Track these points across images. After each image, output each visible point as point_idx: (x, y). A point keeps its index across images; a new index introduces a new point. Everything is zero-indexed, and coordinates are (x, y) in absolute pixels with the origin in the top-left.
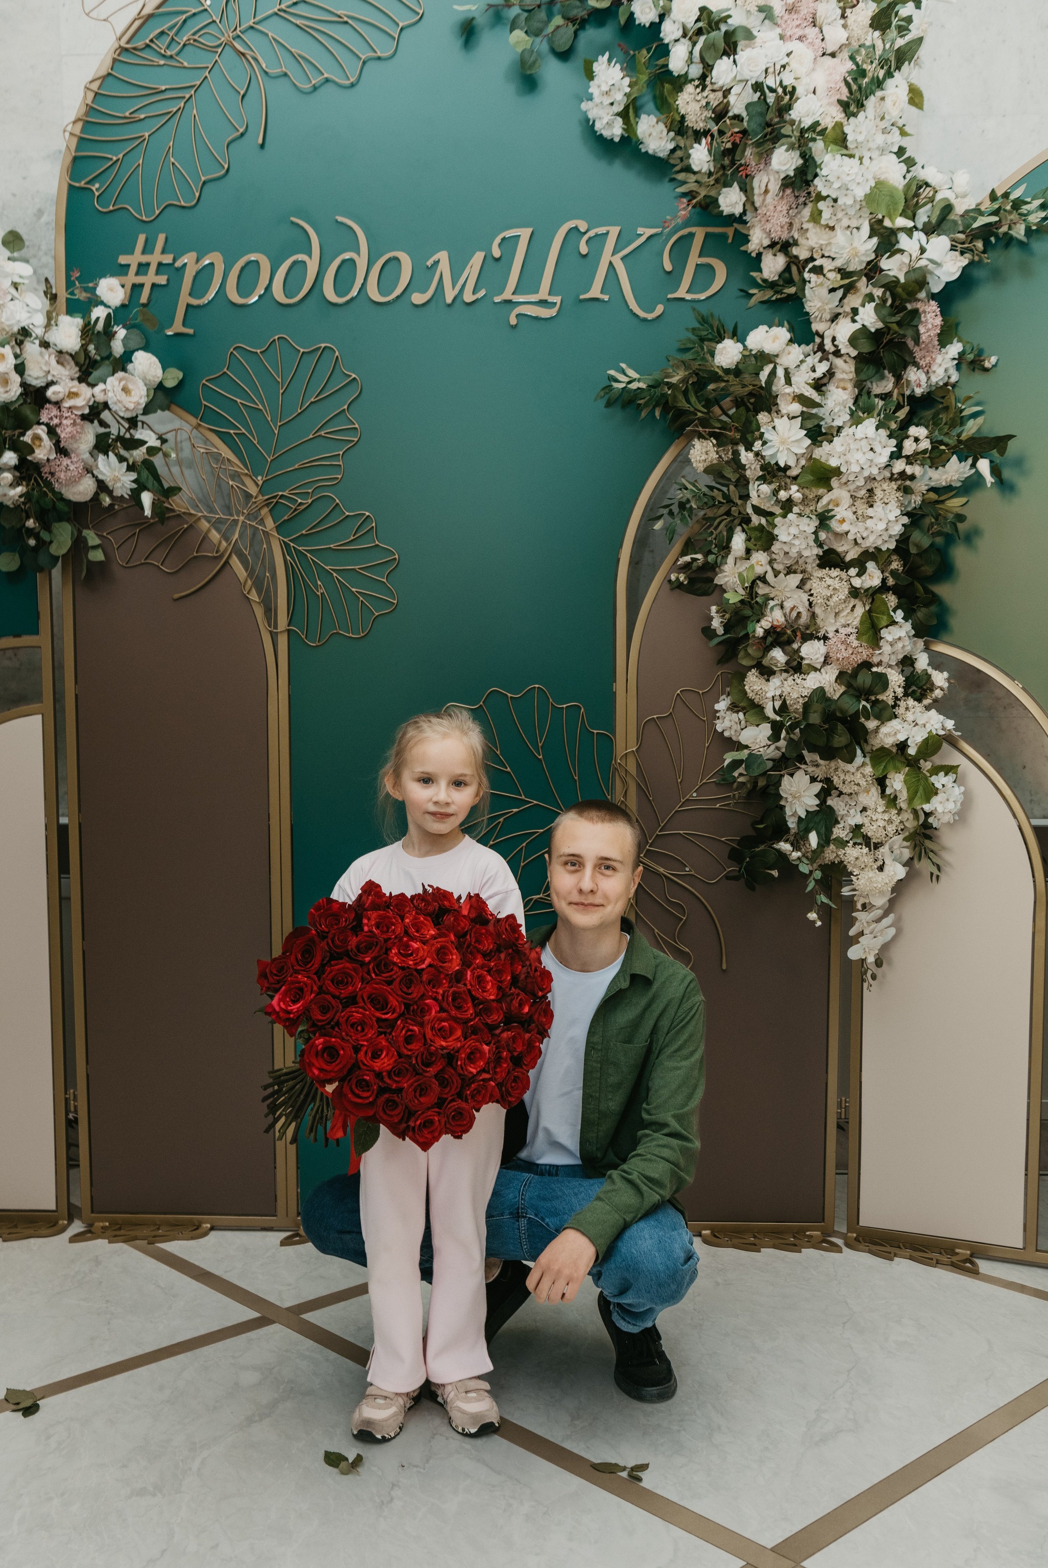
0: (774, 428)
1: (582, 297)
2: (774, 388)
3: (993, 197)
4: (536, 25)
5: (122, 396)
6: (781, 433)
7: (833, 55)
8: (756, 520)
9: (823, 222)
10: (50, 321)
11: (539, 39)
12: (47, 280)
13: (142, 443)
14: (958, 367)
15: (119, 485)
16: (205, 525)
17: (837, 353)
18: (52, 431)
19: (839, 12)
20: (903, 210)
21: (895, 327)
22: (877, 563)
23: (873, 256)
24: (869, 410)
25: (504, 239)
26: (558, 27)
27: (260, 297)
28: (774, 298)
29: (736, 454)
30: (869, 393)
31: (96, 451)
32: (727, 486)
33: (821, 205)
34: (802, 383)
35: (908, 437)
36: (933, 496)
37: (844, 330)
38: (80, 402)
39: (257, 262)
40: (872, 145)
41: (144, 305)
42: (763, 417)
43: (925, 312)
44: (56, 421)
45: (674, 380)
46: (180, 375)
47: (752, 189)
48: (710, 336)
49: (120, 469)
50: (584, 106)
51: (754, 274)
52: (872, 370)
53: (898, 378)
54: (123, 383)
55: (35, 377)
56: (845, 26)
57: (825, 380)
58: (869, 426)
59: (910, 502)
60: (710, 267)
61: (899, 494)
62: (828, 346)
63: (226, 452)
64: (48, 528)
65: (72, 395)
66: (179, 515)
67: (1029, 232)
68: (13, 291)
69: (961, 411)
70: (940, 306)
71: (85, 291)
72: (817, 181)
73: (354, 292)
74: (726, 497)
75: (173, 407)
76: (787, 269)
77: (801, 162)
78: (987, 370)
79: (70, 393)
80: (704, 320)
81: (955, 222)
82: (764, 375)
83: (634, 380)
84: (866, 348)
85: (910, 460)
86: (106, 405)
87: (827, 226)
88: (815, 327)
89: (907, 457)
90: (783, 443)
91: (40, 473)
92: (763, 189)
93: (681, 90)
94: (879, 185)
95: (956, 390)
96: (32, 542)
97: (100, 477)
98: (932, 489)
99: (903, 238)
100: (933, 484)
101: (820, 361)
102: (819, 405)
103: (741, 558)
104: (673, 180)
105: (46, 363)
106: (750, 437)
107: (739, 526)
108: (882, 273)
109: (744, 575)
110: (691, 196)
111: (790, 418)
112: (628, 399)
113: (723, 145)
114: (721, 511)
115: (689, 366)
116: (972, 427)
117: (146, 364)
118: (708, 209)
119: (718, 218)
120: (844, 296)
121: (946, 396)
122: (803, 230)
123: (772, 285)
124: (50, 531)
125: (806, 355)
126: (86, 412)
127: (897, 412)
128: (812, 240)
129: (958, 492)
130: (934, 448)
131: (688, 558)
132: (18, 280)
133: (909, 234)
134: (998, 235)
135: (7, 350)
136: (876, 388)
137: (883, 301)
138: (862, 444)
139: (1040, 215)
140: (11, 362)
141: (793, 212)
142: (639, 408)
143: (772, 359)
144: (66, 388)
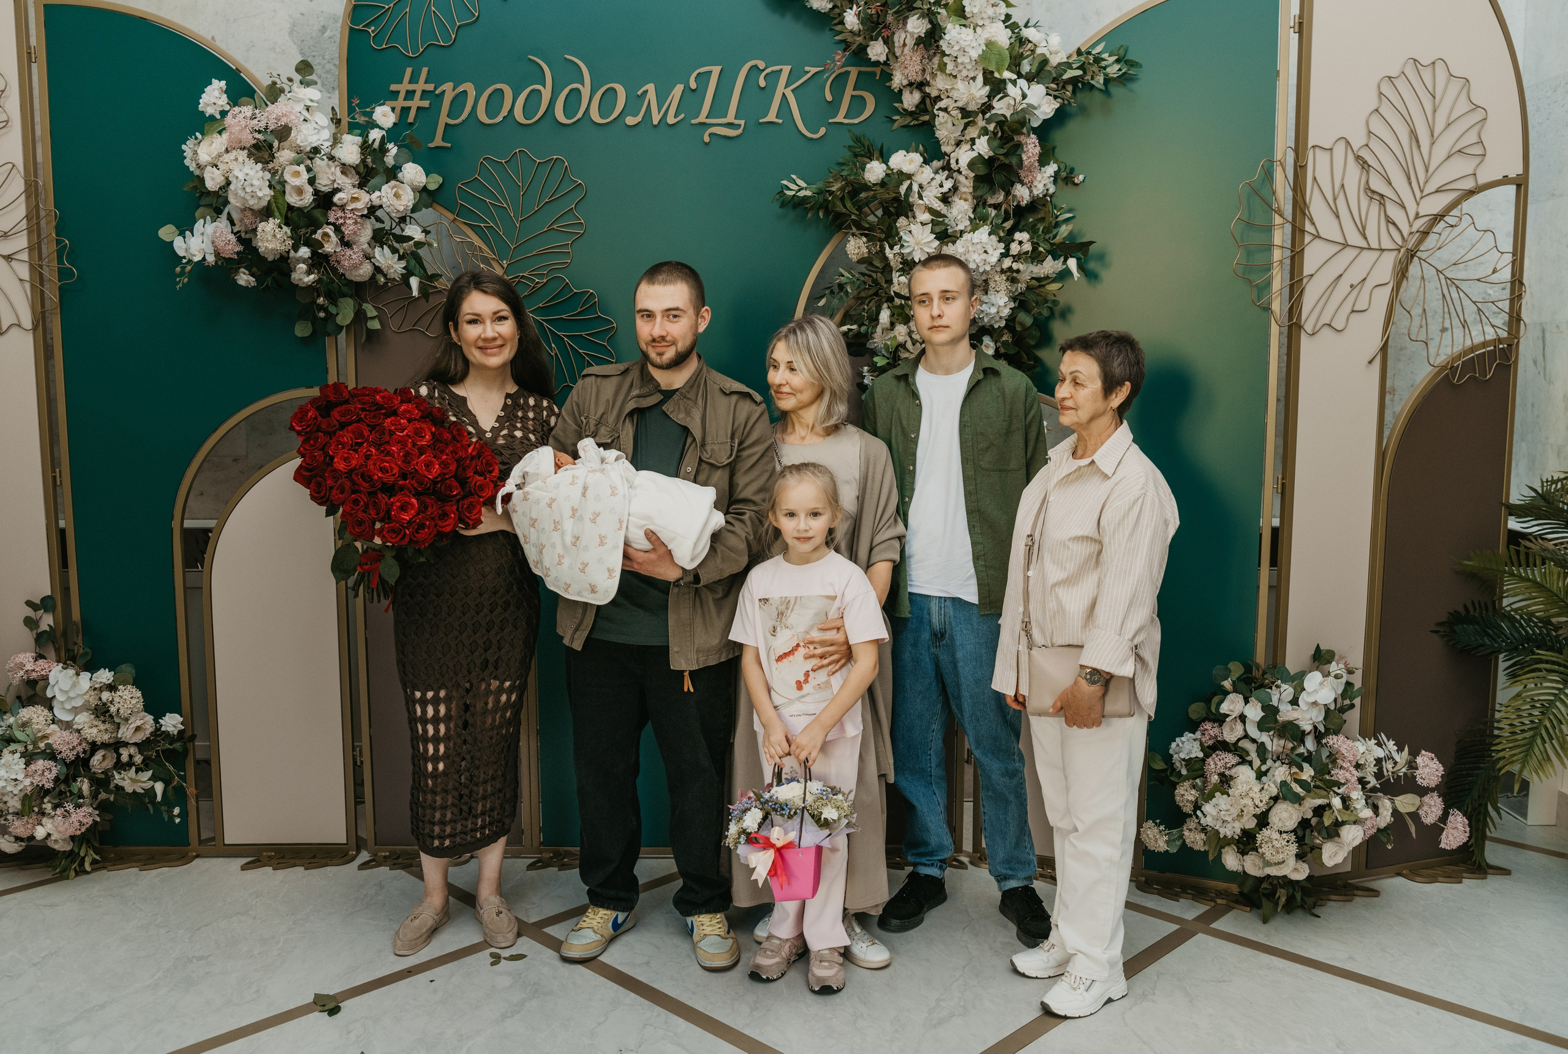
0: (910, 232)
1: (761, 121)
2: (911, 200)
3: (1079, 52)
5: (395, 202)
6: (915, 236)
8: (897, 301)
9: (948, 72)
10: (336, 141)
12: (333, 108)
13: (410, 238)
14: (1055, 182)
15: (392, 271)
17: (959, 171)
18: (338, 229)
20: (1009, 66)
21: (1002, 158)
22: (992, 338)
23: (986, 100)
24: (984, 219)
25: (699, 74)
27: (504, 117)
28: (912, 124)
29: (883, 249)
30: (985, 203)
31: (373, 244)
32: (876, 272)
33: (946, 59)
34: (931, 197)
35: (1013, 241)
36: (1034, 282)
37: (964, 157)
38: (360, 205)
39: (501, 90)
40: (984, 15)
41: (411, 124)
42: (902, 222)
43: (1026, 143)
44: (341, 221)
45: (834, 189)
46: (441, 180)
47: (893, 43)
48: (862, 153)
49: (392, 259)
51: (896, 105)
52: (986, 188)
53: (1008, 194)
54: (395, 190)
55: (324, 183)
57: (950, 194)
58: (983, 234)
59: (1017, 289)
60: (862, 98)
61: (1008, 284)
62: (953, 165)
63: (478, 242)
64: (334, 302)
65: (355, 199)
66: (440, 291)
67: (1107, 81)
68: (305, 113)
69: (1057, 217)
70: (1039, 138)
71: (365, 116)
72: (941, 43)
73: (579, 115)
74: (875, 281)
75: (435, 205)
76: (923, 101)
77: (929, 26)
78: (1077, 185)
79: (352, 198)
80: (858, 140)
81: (1049, 72)
82: (903, 189)
83: (802, 189)
84: (982, 171)
85: (1017, 258)
86: (381, 207)
87: (950, 75)
88: (945, 149)
89: (1014, 256)
90: (917, 244)
91: (328, 263)
92: (902, 43)
94: (990, 44)
95: (1053, 198)
96: (322, 315)
97: (377, 264)
98: (1033, 278)
99: (1010, 86)
100: (1034, 276)
101: (946, 179)
102: (945, 216)
103: (887, 329)
104: (831, 30)
105: (333, 174)
106: (892, 236)
107: (885, 305)
108: (993, 112)
109: (889, 343)
110: (846, 45)
111: (923, 224)
112: (798, 203)
113: (869, 11)
114: (871, 292)
115: (845, 179)
116: (1064, 231)
117: (413, 173)
118: (859, 55)
119: (868, 62)
120: (965, 128)
121: (1044, 205)
122: (934, 75)
123: (911, 114)
124: (336, 306)
125: (936, 172)
126: (366, 212)
127: (1006, 220)
128: (940, 83)
129: (1054, 280)
130: (1035, 249)
131: (845, 328)
132: (309, 103)
133: (1014, 83)
134: (1083, 84)
135: (302, 168)
136: (991, 201)
137: (995, 134)
138: (979, 246)
139: (1117, 67)
140: (305, 176)
141: (925, 61)
142: (807, 210)
143: (909, 177)
144: (348, 192)
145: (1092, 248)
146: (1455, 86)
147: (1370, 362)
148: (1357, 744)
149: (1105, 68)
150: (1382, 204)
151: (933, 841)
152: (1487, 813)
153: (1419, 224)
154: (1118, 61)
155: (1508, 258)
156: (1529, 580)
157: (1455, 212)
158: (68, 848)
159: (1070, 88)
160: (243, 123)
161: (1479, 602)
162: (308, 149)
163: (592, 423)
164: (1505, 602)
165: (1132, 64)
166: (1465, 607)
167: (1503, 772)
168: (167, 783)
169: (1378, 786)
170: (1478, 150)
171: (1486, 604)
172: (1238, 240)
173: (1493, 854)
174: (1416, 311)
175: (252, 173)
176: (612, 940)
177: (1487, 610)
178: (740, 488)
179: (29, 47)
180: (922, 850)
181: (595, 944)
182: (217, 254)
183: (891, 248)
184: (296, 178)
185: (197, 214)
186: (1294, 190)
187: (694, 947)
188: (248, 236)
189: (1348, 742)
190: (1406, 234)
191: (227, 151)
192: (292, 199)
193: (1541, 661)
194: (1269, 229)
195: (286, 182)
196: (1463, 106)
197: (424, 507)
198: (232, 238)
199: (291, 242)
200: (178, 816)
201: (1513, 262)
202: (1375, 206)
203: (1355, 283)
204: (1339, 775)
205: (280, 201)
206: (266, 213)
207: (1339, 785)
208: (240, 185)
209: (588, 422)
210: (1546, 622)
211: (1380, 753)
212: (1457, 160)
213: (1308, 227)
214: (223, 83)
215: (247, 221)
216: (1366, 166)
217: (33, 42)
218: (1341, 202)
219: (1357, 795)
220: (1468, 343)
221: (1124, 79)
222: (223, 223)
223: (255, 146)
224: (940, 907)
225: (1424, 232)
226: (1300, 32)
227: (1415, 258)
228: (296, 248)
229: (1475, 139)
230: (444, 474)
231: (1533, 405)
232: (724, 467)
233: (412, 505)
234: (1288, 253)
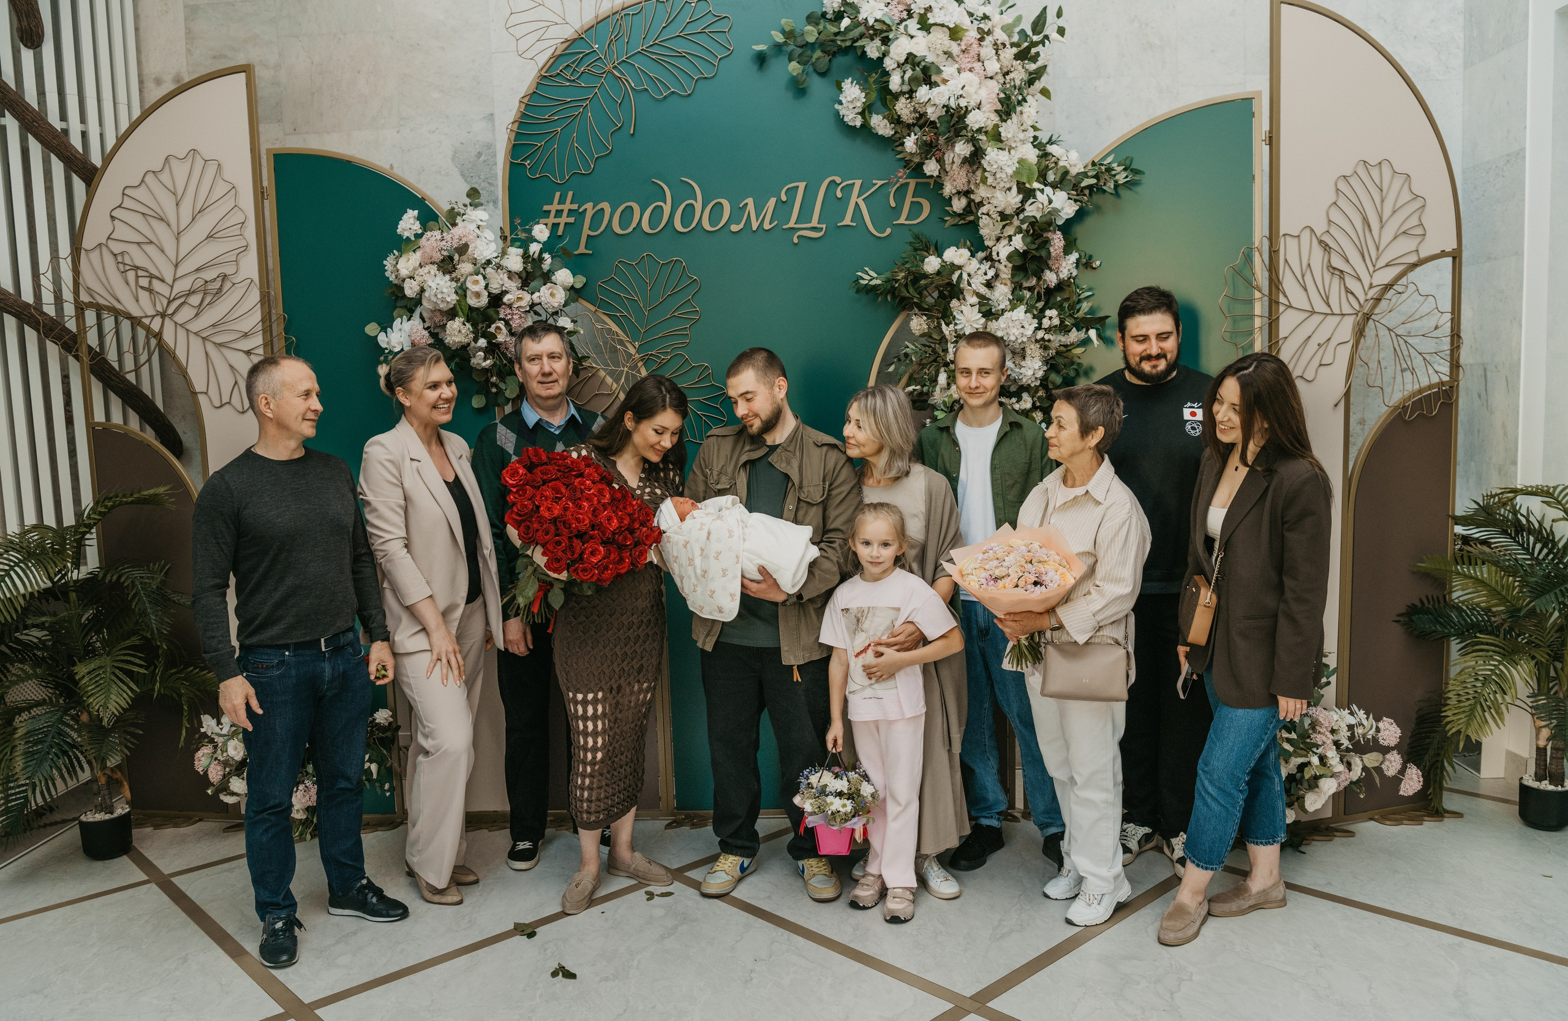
0: (962, 312)
2: (962, 286)
3: (1093, 164)
4: (806, 59)
5: (550, 299)
6: (966, 315)
7: (991, 78)
9: (988, 183)
11: (807, 66)
12: (499, 226)
14: (1077, 267)
16: (602, 373)
17: (999, 261)
18: (507, 323)
19: (994, 51)
20: (1037, 178)
21: (1034, 252)
22: (1029, 393)
23: (1020, 205)
24: (1020, 300)
26: (818, 59)
28: (960, 223)
29: (939, 325)
30: (1021, 285)
32: (935, 343)
33: (987, 174)
34: (978, 284)
35: (1045, 317)
36: (1062, 348)
37: (1003, 251)
38: (523, 303)
40: (1016, 139)
41: (560, 236)
42: (954, 303)
43: (1053, 239)
44: (509, 317)
45: (899, 278)
46: (585, 280)
47: (944, 161)
48: (921, 247)
50: (837, 106)
51: (947, 208)
52: (1022, 275)
53: (1039, 279)
54: (550, 290)
55: (495, 288)
56: (998, 60)
57: (993, 280)
58: (1020, 313)
59: (1048, 355)
61: (1041, 351)
62: (995, 256)
63: (615, 328)
64: (503, 380)
65: (519, 299)
66: (586, 369)
67: (1116, 186)
68: (477, 231)
69: (1079, 295)
70: (1063, 234)
71: (525, 232)
72: (983, 161)
74: (934, 350)
75: (581, 300)
76: (969, 205)
77: (973, 149)
78: (1095, 269)
79: (517, 298)
80: (917, 237)
81: (1070, 180)
82: (955, 277)
83: (873, 278)
84: (1019, 262)
85: (1048, 330)
86: (540, 304)
87: (990, 186)
88: (987, 243)
89: (1045, 329)
90: (968, 321)
91: (499, 349)
92: (951, 161)
93: (897, 100)
94: (1021, 161)
95: (1076, 280)
96: (494, 390)
98: (1061, 345)
99: (1038, 194)
100: (1062, 343)
101: (990, 268)
102: (989, 299)
103: (945, 389)
104: (893, 150)
105: (501, 279)
106: (947, 316)
107: (942, 369)
108: (1026, 214)
109: (946, 399)
110: (907, 163)
111: (972, 306)
112: (870, 290)
113: (924, 138)
114: (931, 359)
115: (908, 269)
116: (1085, 306)
117: (564, 276)
118: (917, 170)
119: (924, 176)
120: (1004, 227)
121: (1069, 286)
122: (977, 185)
123: (959, 215)
124: (505, 383)
125: (981, 262)
126: (528, 309)
127: (1039, 300)
128: (981, 193)
129: (1078, 346)
130: (1062, 322)
131: (911, 388)
132: (480, 223)
133: (1042, 191)
134: (1097, 189)
135: (480, 277)
136: (1026, 285)
137: (1027, 231)
138: (1017, 323)
139: (1124, 174)
140: (483, 283)
141: (970, 175)
142: (877, 296)
143: (960, 267)
144: (515, 295)
145: (1107, 321)
146: (1398, 182)
147: (1336, 405)
148: (1332, 713)
149: (1114, 176)
150: (1342, 279)
151: (991, 797)
152: (1443, 768)
153: (1372, 293)
154: (1125, 170)
155: (1449, 316)
156: (1471, 577)
157: (1403, 281)
158: (304, 817)
159: (1087, 192)
160: (435, 245)
161: (1432, 597)
162: (483, 261)
163: (715, 473)
164: (1455, 595)
165: (1136, 172)
166: (1421, 600)
167: (1450, 733)
168: (380, 765)
169: (1350, 747)
170: (1419, 231)
171: (1438, 598)
172: (1226, 312)
173: (1450, 802)
174: (1373, 365)
175: (442, 283)
176: (740, 880)
177: (1439, 602)
178: (831, 520)
179: (262, 188)
180: (982, 805)
181: (727, 883)
182: (413, 344)
183: (947, 325)
184: (476, 285)
185: (395, 314)
186: (1270, 271)
187: (806, 883)
188: (436, 331)
189: (1325, 711)
190: (1362, 301)
191: (421, 266)
192: (472, 302)
193: (1482, 643)
194: (1250, 302)
195: (467, 288)
196: (1406, 196)
197: (609, 553)
198: (426, 333)
199: (472, 336)
200: (388, 791)
201: (1452, 319)
202: (1336, 281)
203: (1322, 343)
204: (1318, 738)
205: (463, 303)
206: (452, 314)
207: (1317, 746)
208: (433, 293)
209: (711, 473)
210: (1487, 610)
211: (1352, 721)
212: (1402, 240)
213: (1282, 299)
214: (416, 212)
215: (437, 320)
216: (1327, 248)
217: (265, 184)
218: (1308, 277)
219: (1332, 755)
220: (1417, 387)
221: (1128, 185)
222: (416, 321)
223: (443, 261)
224: (999, 851)
225: (1377, 299)
226: (1270, 144)
227: (1371, 321)
228: (476, 340)
229: (1417, 223)
230: (621, 527)
231: (1479, 431)
232: (818, 504)
233: (600, 551)
234: (1266, 320)
